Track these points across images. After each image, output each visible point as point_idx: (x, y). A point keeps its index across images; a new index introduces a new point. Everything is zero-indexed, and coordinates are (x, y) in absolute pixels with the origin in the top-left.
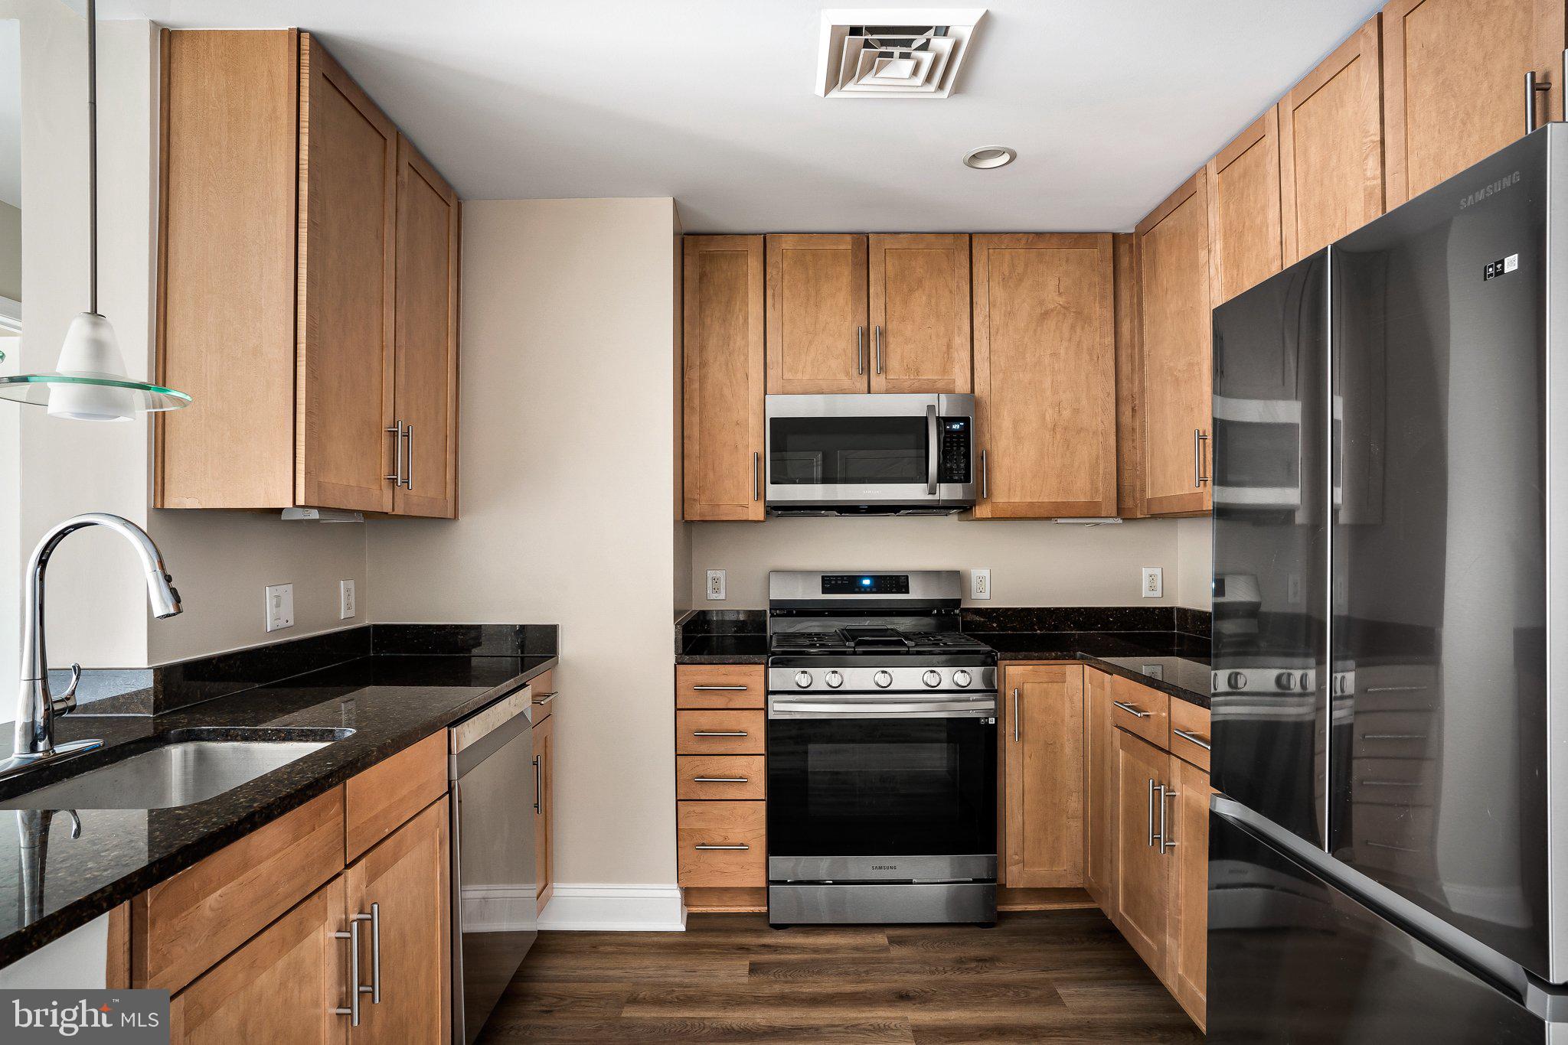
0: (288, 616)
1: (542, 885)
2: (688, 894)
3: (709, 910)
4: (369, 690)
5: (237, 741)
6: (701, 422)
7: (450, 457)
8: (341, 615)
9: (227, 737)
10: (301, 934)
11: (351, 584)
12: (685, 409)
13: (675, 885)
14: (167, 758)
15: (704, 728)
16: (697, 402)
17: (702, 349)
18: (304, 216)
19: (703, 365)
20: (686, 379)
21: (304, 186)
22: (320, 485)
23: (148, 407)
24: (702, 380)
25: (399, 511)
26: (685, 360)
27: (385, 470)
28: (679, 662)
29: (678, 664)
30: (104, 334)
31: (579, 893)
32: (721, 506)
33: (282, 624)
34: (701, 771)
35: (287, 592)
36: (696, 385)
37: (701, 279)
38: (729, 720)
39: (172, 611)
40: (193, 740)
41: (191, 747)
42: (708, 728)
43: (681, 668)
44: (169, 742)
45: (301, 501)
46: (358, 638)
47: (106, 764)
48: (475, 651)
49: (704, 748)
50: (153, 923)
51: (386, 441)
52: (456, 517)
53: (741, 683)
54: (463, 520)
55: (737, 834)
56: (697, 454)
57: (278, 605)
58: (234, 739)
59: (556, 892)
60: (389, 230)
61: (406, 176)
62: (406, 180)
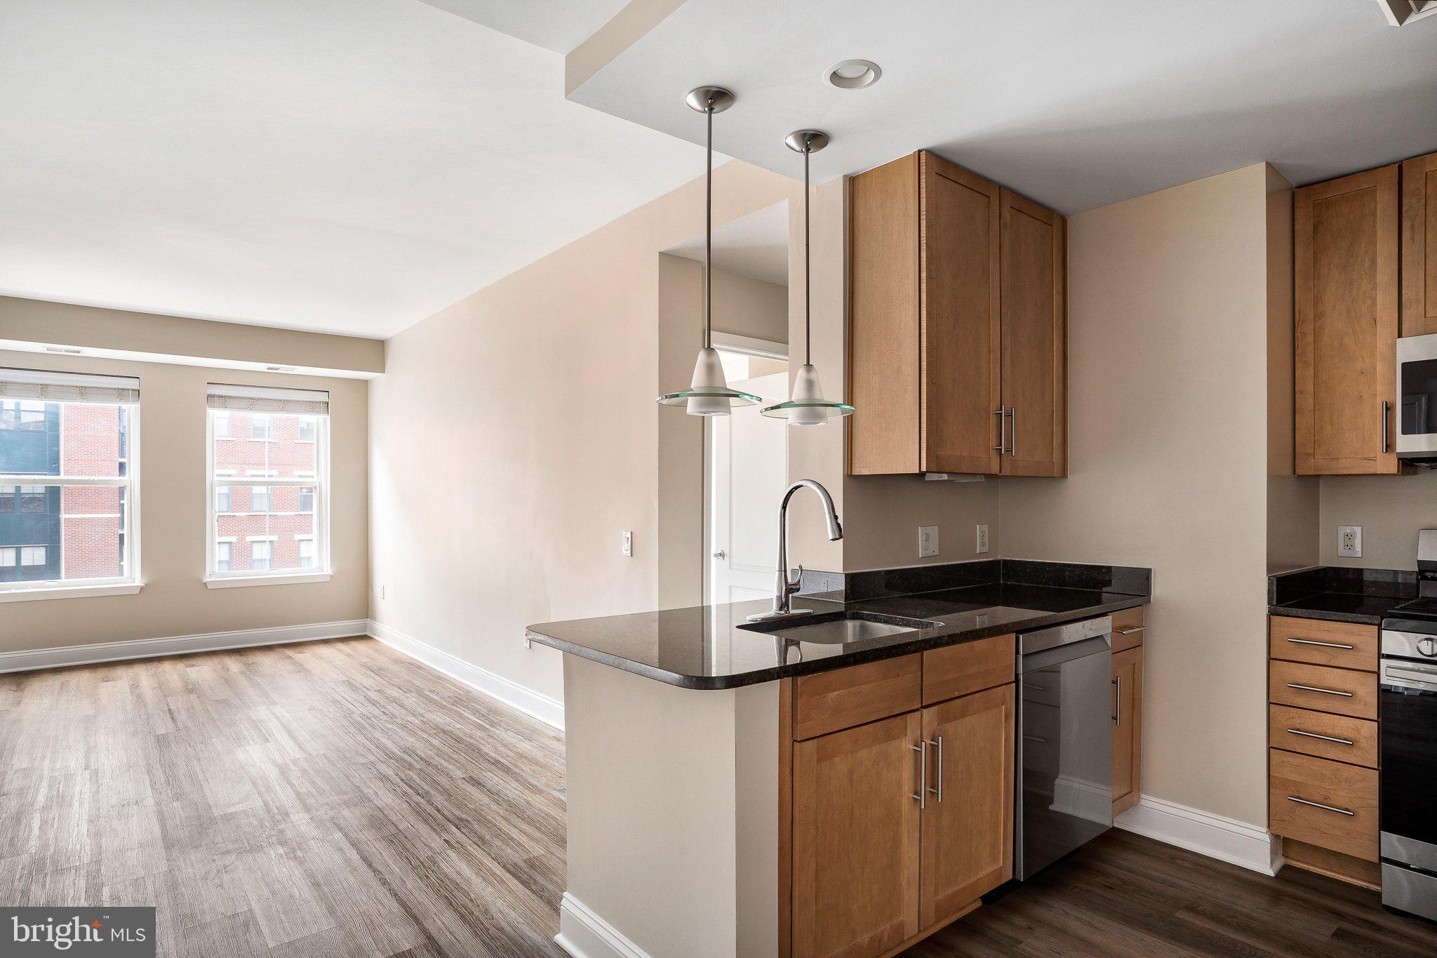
0: (934, 549)
1: (1125, 790)
2: (1283, 844)
3: (1312, 869)
4: (1000, 608)
5: (881, 623)
6: (1315, 376)
7: (1057, 429)
8: (976, 550)
9: (877, 620)
10: (889, 737)
11: (986, 528)
12: (1297, 364)
13: (1265, 830)
14: (846, 627)
15: (1301, 681)
16: (1310, 357)
17: (1317, 301)
18: (924, 275)
19: (1319, 316)
20: (1298, 334)
21: (924, 255)
22: (938, 457)
23: (842, 414)
24: (1317, 333)
25: (1006, 472)
26: (1297, 314)
27: (993, 442)
28: (1272, 613)
29: (1272, 614)
30: (813, 376)
31: (1166, 809)
32: (1340, 460)
33: (930, 553)
34: (1297, 723)
35: (934, 531)
36: (1311, 339)
37: (1315, 228)
38: (1333, 678)
39: (838, 537)
40: (860, 619)
41: (857, 623)
42: (1305, 681)
43: (1275, 619)
44: (847, 619)
45: (924, 469)
46: (990, 568)
47: (814, 623)
48: (1105, 589)
49: (1301, 701)
50: (801, 696)
51: (993, 421)
52: (1064, 475)
53: (1348, 641)
54: (1071, 477)
55: (1342, 796)
56: (1311, 408)
57: (927, 540)
58: (879, 621)
59: (1143, 802)
60: (993, 266)
61: (1008, 216)
62: (1008, 220)
